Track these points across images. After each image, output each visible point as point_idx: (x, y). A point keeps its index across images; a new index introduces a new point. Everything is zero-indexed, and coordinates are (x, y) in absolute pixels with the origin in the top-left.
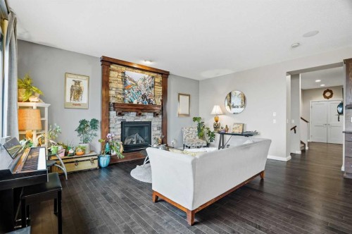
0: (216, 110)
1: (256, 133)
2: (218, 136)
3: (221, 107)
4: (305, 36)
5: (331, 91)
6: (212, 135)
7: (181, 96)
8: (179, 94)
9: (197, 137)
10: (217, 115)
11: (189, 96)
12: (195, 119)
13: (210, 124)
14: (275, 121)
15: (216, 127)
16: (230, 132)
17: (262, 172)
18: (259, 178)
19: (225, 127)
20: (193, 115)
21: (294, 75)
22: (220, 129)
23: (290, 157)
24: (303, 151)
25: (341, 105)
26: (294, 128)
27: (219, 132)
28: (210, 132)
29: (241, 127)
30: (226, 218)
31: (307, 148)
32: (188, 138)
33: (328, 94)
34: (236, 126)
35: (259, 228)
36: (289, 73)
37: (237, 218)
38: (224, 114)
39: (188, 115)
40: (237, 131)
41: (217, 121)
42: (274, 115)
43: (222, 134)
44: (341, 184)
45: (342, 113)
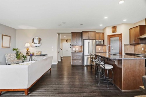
0: (28, 45)
1: (46, 55)
2: (28, 57)
3: (30, 44)
4: (63, 23)
5: (68, 40)
6: (25, 57)
7: (3, 36)
8: (3, 35)
9: (16, 59)
10: (28, 47)
11: (10, 37)
12: (14, 49)
13: (24, 52)
14: (53, 50)
15: (27, 53)
16: (35, 55)
17: (50, 69)
18: (49, 71)
19: (32, 53)
20: (12, 47)
21: (59, 34)
22: (30, 54)
23: (58, 62)
24: (61, 60)
25: (71, 45)
26: (59, 52)
27: (29, 55)
28: (24, 55)
29: (40, 53)
30: (41, 87)
31: (62, 59)
32: (9, 60)
33: (67, 41)
34: (38, 52)
35: (53, 85)
36: (57, 33)
37: (45, 85)
38: (31, 47)
39: (9, 47)
40: (38, 54)
41: (28, 50)
42: (53, 47)
43: (31, 56)
44: (71, 67)
45: (70, 47)
